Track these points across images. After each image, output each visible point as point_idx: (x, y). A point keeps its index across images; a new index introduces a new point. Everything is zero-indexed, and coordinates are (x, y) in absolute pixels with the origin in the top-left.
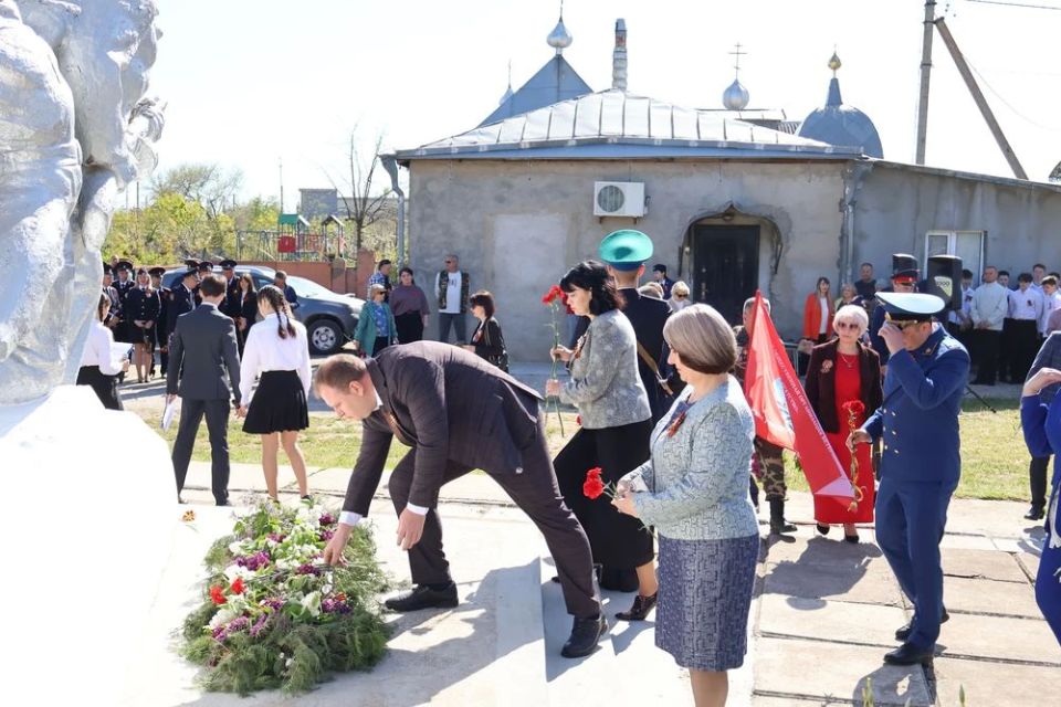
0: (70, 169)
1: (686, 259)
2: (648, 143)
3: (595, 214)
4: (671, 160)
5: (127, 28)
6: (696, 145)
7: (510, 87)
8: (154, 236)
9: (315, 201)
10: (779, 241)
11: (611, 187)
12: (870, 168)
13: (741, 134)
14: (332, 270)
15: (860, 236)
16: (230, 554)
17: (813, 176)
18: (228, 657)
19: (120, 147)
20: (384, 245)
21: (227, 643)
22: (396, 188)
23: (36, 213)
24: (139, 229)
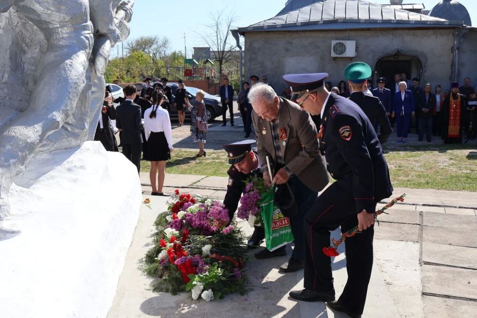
0: (87, 35)
1: (375, 77)
2: (358, 21)
3: (332, 56)
4: (369, 29)
6: (381, 22)
8: (130, 70)
9: (200, 53)
10: (421, 67)
11: (340, 43)
12: (467, 31)
13: (403, 16)
14: (209, 84)
15: (462, 65)
16: (167, 221)
17: (439, 36)
18: (166, 275)
19: (112, 25)
20: (232, 72)
21: (166, 268)
22: (238, 45)
23: (72, 58)
24: (123, 67)
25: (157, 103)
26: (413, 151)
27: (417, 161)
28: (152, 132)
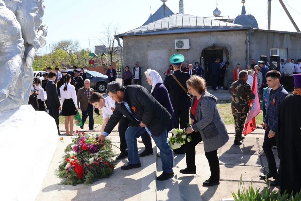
0: (21, 46)
1: (202, 60)
2: (190, 28)
3: (176, 49)
4: (197, 32)
5: (35, 6)
6: (203, 27)
7: (151, 14)
8: (55, 62)
9: (99, 49)
10: (228, 54)
11: (180, 41)
12: (253, 31)
13: (216, 24)
14: (104, 68)
15: (251, 51)
16: (71, 148)
17: (237, 35)
18: (69, 176)
19: (35, 39)
20: (119, 61)
21: (70, 172)
22: (119, 45)
23: (12, 59)
24: (50, 60)
25: (67, 81)
26: (225, 103)
27: (226, 109)
28: (65, 99)
